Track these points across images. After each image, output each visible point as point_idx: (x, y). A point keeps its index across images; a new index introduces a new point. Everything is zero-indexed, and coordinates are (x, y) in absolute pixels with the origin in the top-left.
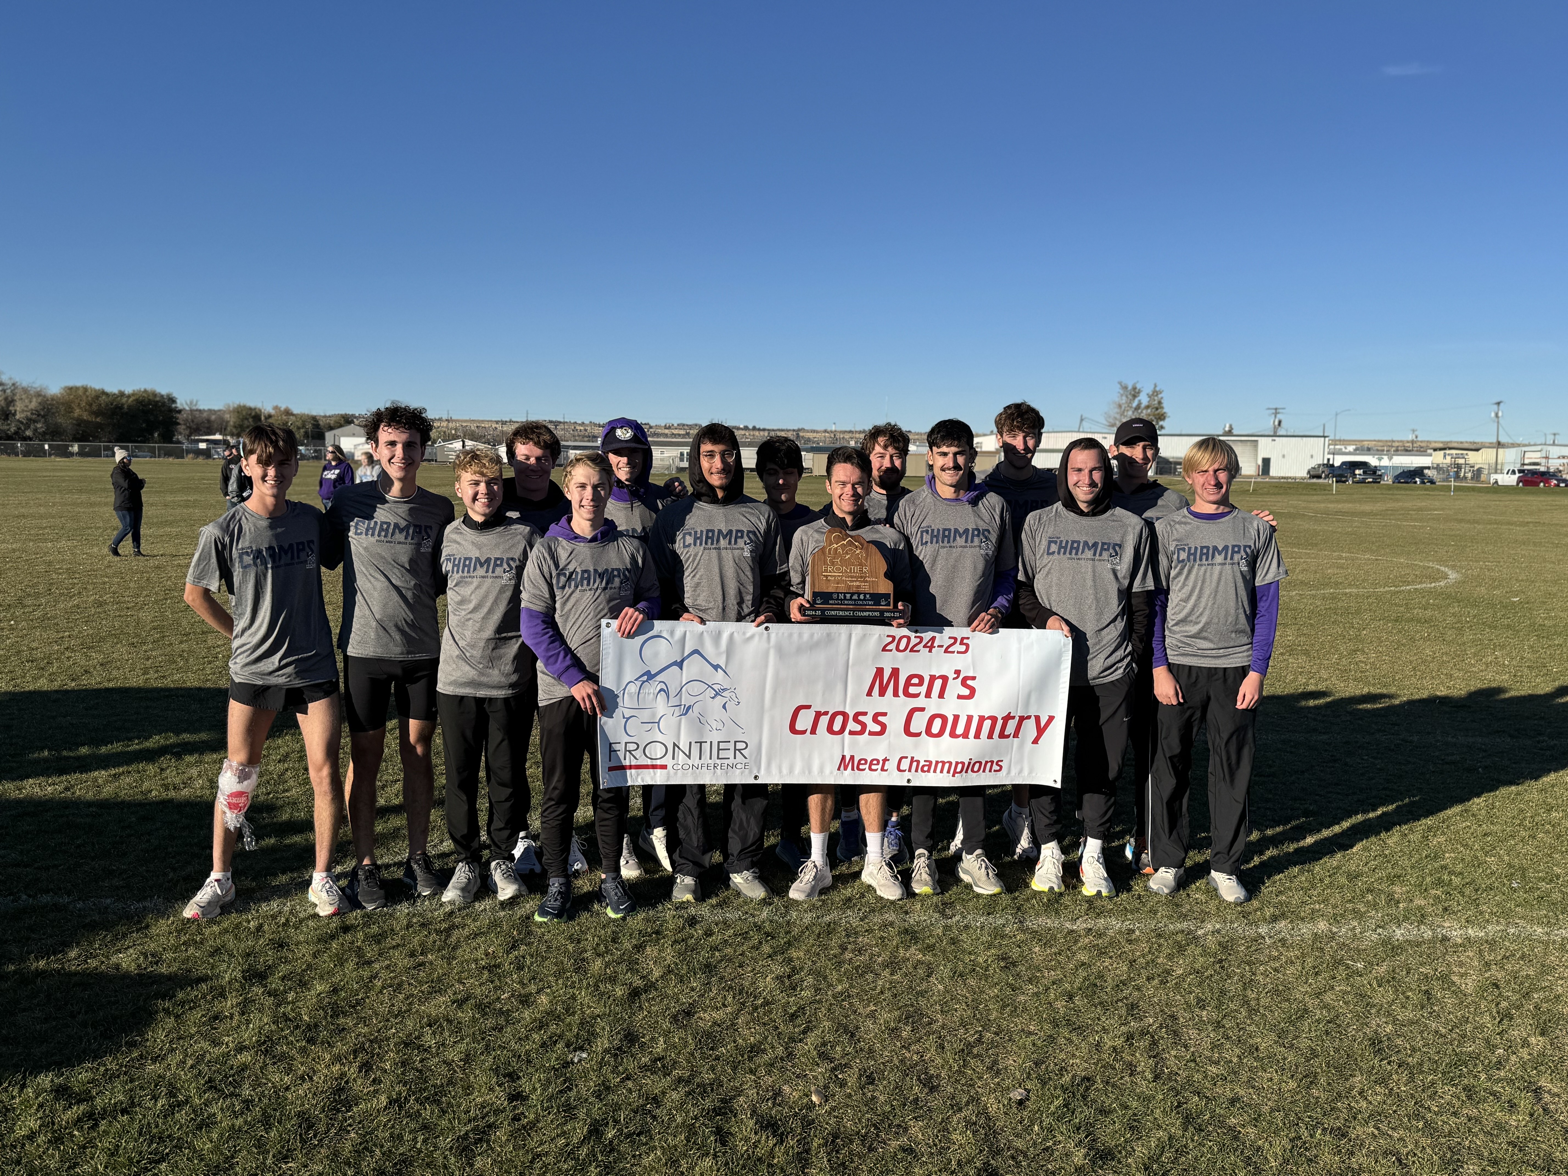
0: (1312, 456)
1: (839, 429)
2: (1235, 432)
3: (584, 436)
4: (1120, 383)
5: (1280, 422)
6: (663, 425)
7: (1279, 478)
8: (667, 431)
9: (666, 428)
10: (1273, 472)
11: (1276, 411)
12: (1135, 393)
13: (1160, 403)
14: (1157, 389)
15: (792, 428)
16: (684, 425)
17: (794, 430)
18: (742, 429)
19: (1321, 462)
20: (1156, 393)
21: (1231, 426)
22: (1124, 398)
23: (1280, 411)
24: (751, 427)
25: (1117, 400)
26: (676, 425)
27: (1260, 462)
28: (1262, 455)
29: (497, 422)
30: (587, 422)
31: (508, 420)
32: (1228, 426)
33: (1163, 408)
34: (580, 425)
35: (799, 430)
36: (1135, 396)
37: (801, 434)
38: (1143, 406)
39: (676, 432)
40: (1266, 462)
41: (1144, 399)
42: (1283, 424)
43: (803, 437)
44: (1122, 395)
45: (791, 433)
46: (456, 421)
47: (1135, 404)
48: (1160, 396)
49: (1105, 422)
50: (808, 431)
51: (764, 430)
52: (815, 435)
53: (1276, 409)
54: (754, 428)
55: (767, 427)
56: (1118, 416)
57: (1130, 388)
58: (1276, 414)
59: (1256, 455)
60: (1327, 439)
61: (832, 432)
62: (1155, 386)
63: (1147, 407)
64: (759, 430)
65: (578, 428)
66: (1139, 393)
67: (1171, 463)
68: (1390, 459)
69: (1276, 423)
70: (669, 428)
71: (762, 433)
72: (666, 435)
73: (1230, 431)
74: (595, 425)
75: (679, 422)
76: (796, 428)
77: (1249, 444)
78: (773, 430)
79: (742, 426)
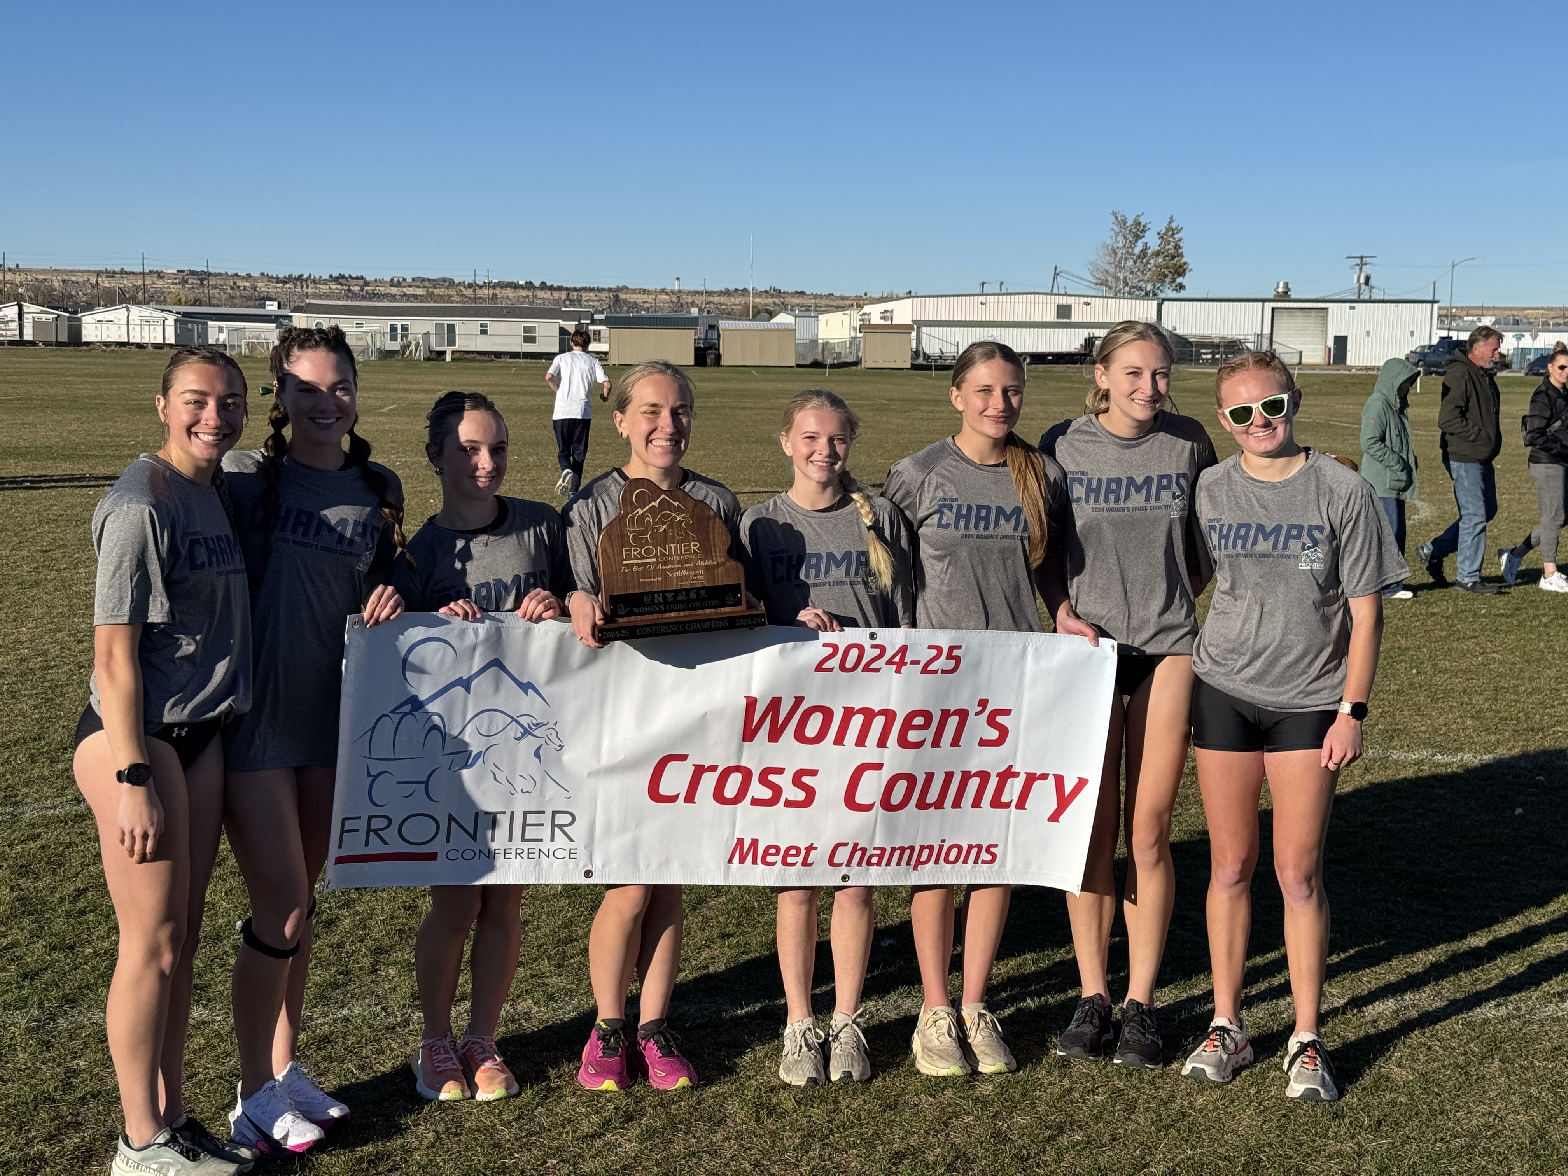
0: (1412, 334)
1: (686, 288)
2: (1293, 295)
3: (250, 298)
4: (1115, 214)
5: (1368, 279)
6: (388, 279)
7: (1361, 368)
8: (394, 290)
9: (392, 284)
10: (1353, 359)
11: (1362, 262)
12: (1138, 231)
13: (1177, 247)
14: (1174, 225)
15: (606, 286)
16: (423, 280)
17: (610, 290)
18: (522, 287)
19: (1427, 343)
20: (1171, 231)
21: (1286, 285)
22: (1120, 238)
23: (1368, 260)
24: (537, 284)
25: (1110, 242)
26: (409, 280)
27: (1331, 343)
28: (1333, 331)
29: (99, 273)
30: (256, 274)
31: (117, 269)
32: (1281, 284)
33: (1181, 255)
34: (243, 278)
35: (619, 289)
36: (1137, 237)
37: (622, 296)
38: (1150, 252)
39: (409, 291)
40: (1341, 342)
41: (1152, 241)
42: (1372, 282)
43: (625, 301)
44: (1117, 234)
45: (606, 294)
46: (26, 271)
47: (1137, 250)
48: (1177, 236)
49: (1091, 279)
50: (634, 291)
51: (560, 289)
52: (645, 297)
53: (1362, 257)
54: (543, 286)
55: (565, 285)
56: (1111, 269)
57: (1130, 222)
58: (1362, 265)
59: (1325, 332)
60: (1436, 306)
61: (673, 292)
62: (1172, 220)
63: (1157, 254)
64: (551, 288)
65: (240, 283)
66: (1144, 231)
67: (1191, 344)
68: (1535, 337)
69: (1362, 280)
70: (398, 284)
71: (556, 294)
72: (393, 298)
73: (1286, 293)
74: (270, 278)
75: (416, 275)
76: (613, 286)
77: (1313, 313)
78: (576, 290)
79: (521, 283)
